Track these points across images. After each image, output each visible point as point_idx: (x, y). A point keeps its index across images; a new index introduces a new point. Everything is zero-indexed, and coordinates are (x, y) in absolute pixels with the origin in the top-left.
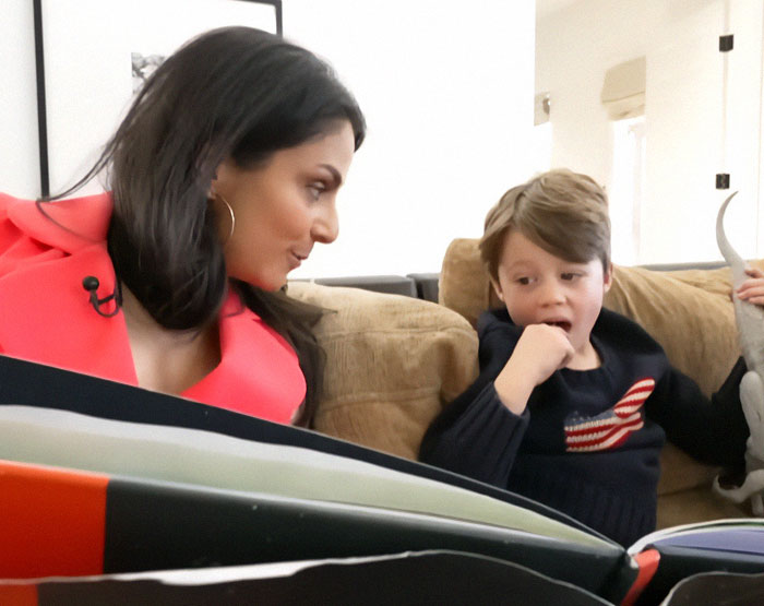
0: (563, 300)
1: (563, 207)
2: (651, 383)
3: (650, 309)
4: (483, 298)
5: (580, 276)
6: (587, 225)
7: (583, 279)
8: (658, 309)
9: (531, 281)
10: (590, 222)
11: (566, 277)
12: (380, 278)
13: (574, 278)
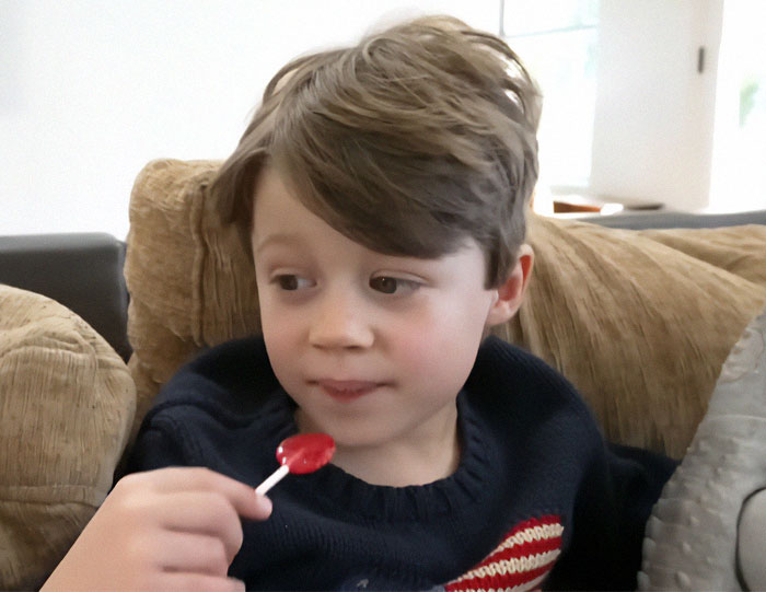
0: (365, 339)
1: (386, 118)
2: (554, 530)
3: (575, 329)
4: (188, 295)
5: (415, 285)
6: (446, 169)
7: (423, 292)
8: (594, 328)
9: (301, 283)
10: (452, 160)
11: (382, 286)
12: (27, 238)
13: (400, 289)
